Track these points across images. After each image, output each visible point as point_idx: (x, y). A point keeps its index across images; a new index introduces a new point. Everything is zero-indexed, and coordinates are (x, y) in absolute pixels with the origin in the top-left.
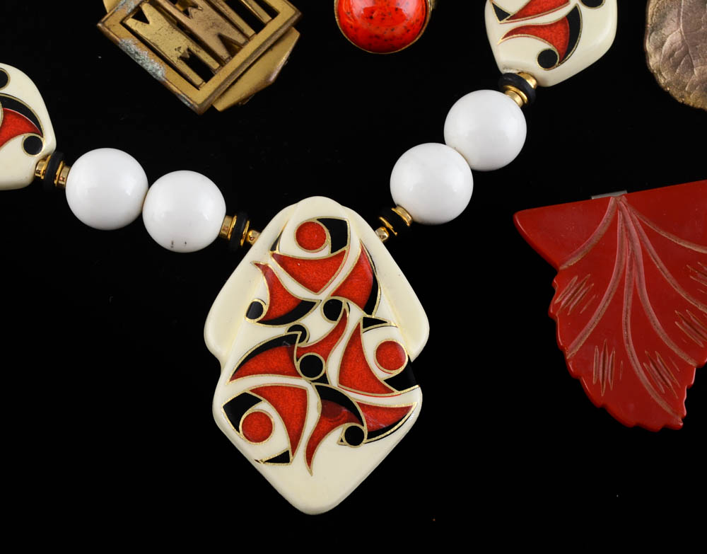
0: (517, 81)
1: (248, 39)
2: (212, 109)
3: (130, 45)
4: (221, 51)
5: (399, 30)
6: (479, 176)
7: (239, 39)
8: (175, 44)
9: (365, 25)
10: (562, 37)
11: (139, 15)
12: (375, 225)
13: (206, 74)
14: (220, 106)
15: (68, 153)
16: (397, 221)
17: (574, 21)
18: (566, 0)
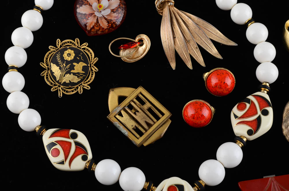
0: (240, 139)
1: (155, 123)
2: (142, 145)
3: (117, 124)
4: (146, 127)
5: (203, 121)
7: (152, 123)
8: (131, 124)
9: (192, 120)
10: (255, 126)
11: (120, 114)
13: (141, 134)
14: (145, 145)
16: (200, 185)
17: (259, 120)
18: (257, 113)
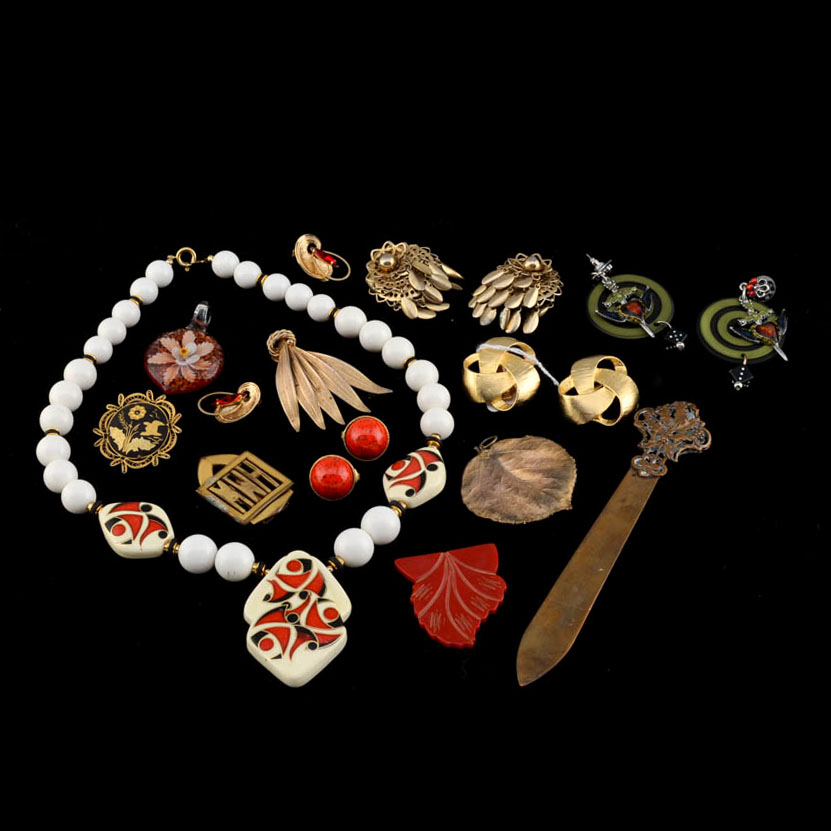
0: (396, 504)
1: (268, 493)
2: (250, 523)
3: (211, 498)
4: (255, 498)
5: (339, 485)
6: (377, 547)
7: (263, 493)
8: (232, 496)
9: (323, 484)
10: (417, 484)
11: (217, 486)
12: (327, 565)
13: (247, 508)
14: (254, 522)
15: (179, 538)
16: (337, 563)
17: (423, 477)
18: (420, 469)
